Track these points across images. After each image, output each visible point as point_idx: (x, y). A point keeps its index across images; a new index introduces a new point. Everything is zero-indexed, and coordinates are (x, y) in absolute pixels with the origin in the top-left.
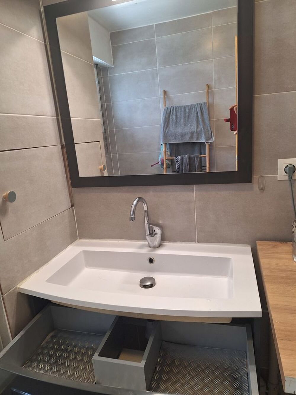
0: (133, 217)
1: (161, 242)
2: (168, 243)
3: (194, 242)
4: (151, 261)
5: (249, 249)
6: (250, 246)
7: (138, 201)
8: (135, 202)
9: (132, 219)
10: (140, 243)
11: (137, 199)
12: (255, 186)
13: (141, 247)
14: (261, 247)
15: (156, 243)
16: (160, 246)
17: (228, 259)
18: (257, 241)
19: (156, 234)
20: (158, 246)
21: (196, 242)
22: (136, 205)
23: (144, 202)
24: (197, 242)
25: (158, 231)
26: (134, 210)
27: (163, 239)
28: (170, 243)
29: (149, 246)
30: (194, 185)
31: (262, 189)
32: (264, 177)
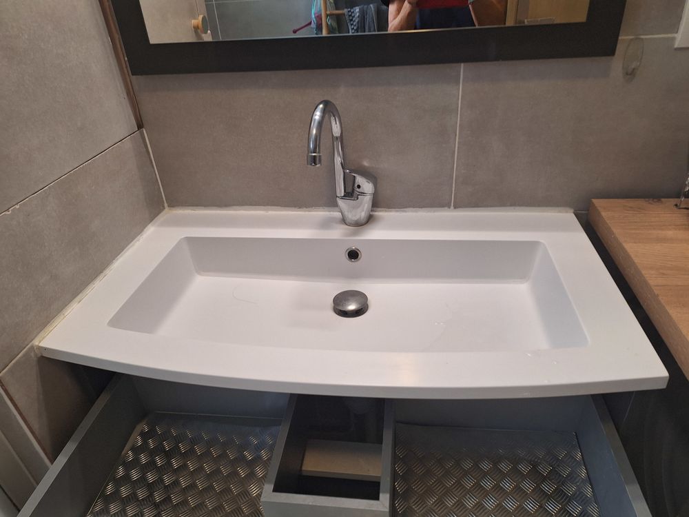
0: (314, 154)
1: (372, 211)
2: (386, 211)
3: (446, 208)
4: (353, 255)
5: (569, 217)
6: (572, 211)
7: (324, 112)
8: (317, 115)
9: (314, 160)
10: (321, 214)
11: (321, 106)
12: (616, 65)
13: (326, 224)
14: (611, 214)
15: (361, 214)
16: (370, 219)
17: (533, 245)
18: (594, 200)
19: (363, 193)
20: (365, 220)
21: (449, 207)
22: (320, 123)
23: (334, 116)
24: (452, 207)
25: (367, 187)
26: (316, 134)
27: (376, 204)
28: (391, 211)
29: (344, 221)
30: (462, 64)
31: (630, 74)
32: (642, 39)
